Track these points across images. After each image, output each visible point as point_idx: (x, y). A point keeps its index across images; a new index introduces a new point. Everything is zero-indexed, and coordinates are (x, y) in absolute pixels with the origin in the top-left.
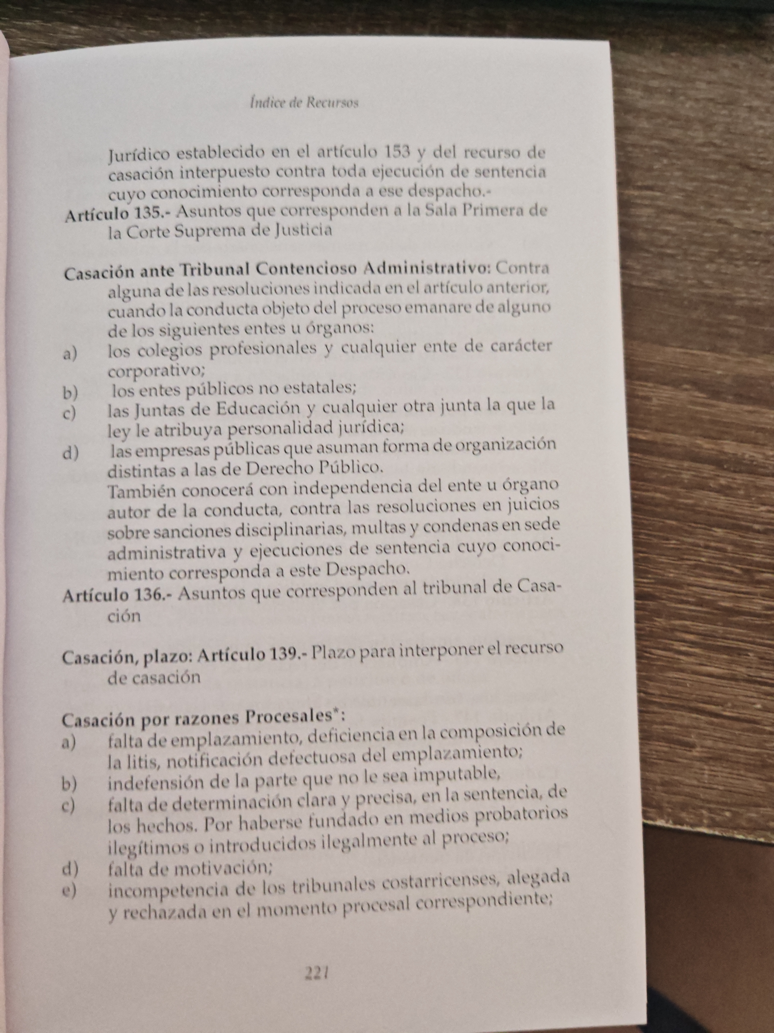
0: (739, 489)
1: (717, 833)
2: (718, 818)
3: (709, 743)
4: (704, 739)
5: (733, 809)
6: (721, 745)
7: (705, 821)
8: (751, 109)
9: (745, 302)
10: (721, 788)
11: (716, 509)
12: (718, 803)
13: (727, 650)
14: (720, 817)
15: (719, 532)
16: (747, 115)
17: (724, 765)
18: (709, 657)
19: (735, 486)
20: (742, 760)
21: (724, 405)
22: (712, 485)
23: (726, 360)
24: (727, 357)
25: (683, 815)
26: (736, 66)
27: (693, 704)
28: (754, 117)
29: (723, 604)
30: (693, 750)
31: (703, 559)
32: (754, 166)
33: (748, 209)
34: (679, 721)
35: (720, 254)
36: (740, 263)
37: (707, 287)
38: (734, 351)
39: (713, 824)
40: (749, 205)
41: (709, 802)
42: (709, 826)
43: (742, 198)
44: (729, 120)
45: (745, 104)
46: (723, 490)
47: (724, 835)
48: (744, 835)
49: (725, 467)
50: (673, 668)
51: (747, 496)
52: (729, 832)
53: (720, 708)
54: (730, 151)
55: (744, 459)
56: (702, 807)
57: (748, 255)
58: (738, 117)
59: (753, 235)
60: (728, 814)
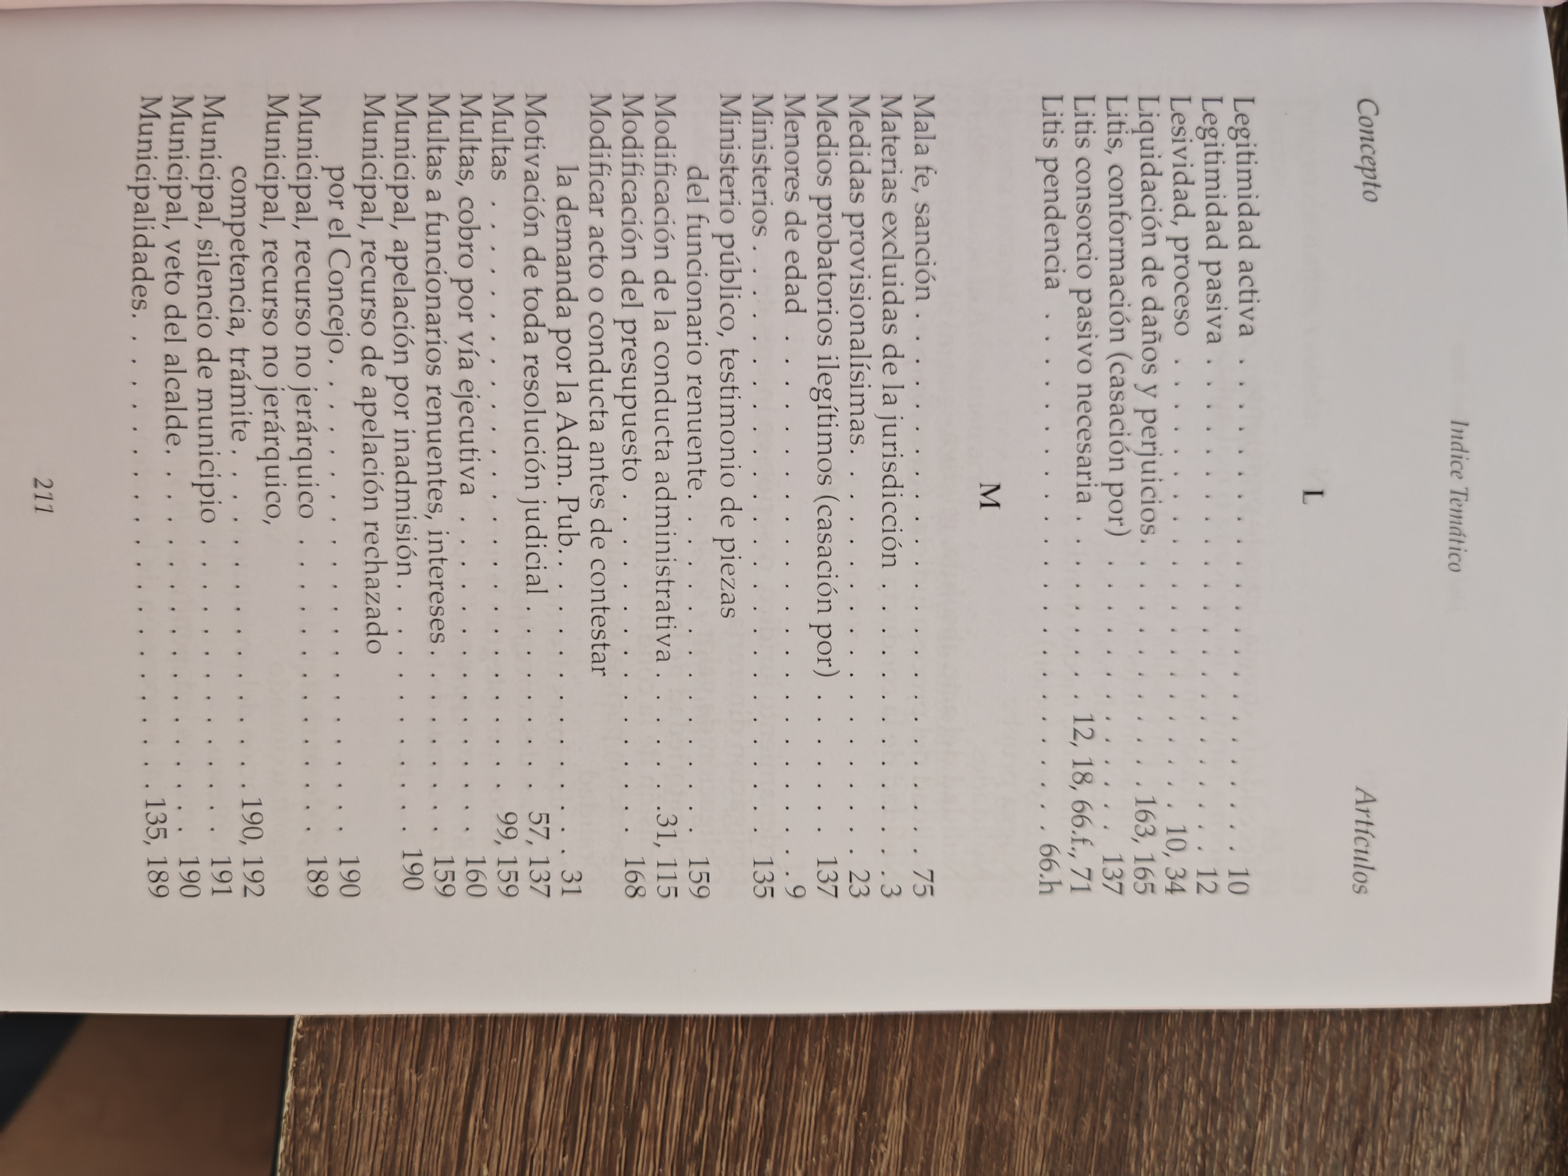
0: (829, 1137)
1: (286, 1109)
2: (309, 1111)
3: (424, 1094)
4: (431, 1086)
5: (324, 1135)
6: (422, 1114)
7: (303, 1090)
8: (1455, 1146)
9: (1134, 1142)
10: (356, 1115)
11: (796, 1099)
12: (332, 1109)
13: (572, 1120)
14: (311, 1113)
15: (758, 1106)
16: (1445, 1139)
17: (391, 1119)
18: (558, 1094)
19: (834, 1129)
20: (400, 1148)
21: (964, 1110)
22: (834, 1092)
23: (1037, 1112)
24: (1042, 1115)
25: (312, 1057)
26: (1527, 1118)
27: (483, 1068)
28: (1442, 1151)
29: (644, 1113)
30: (413, 1071)
31: (714, 1081)
32: (1359, 1152)
33: (1289, 1145)
34: (458, 1046)
35: (1212, 1100)
36: (1199, 1133)
37: (1157, 1078)
38: (1053, 1125)
39: (299, 1103)
40: (1295, 1145)
41: (333, 1097)
42: (295, 1096)
43: (1305, 1133)
44: (1436, 1108)
45: (1463, 1135)
46: (826, 1111)
47: (284, 1121)
48: (284, 1151)
49: (865, 1114)
50: (540, 1036)
51: (817, 1149)
52: (289, 1126)
53: (481, 1112)
54: (1384, 1112)
55: (877, 1145)
56: (324, 1086)
57: (1213, 1146)
58: (1441, 1124)
59: (1245, 1151)
60: (316, 1125)
